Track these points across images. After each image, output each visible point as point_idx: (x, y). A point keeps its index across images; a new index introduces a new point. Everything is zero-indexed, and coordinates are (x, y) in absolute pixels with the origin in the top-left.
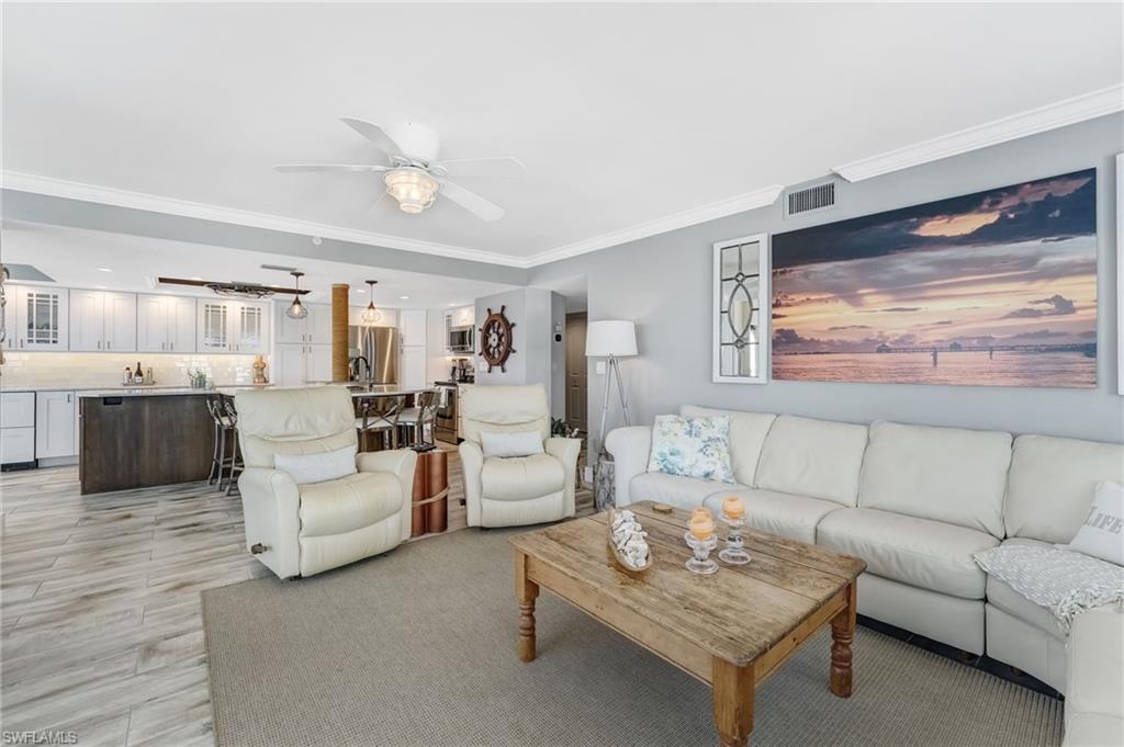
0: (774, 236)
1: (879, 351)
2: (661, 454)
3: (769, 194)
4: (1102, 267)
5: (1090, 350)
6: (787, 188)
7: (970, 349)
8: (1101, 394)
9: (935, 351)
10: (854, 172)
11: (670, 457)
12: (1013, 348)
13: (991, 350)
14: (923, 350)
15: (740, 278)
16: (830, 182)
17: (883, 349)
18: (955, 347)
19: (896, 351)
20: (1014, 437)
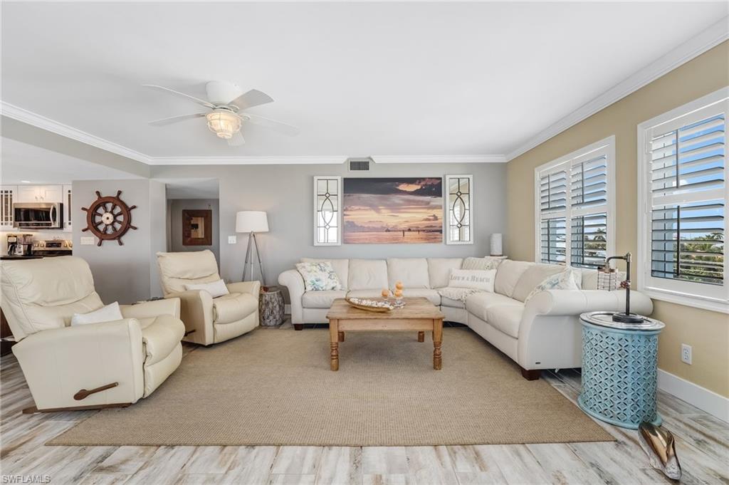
0: (345, 179)
1: (386, 231)
2: (312, 282)
3: (342, 159)
4: (443, 207)
5: (441, 231)
6: (350, 159)
7: (414, 231)
8: (443, 244)
9: (404, 231)
10: (378, 159)
11: (316, 283)
12: (424, 231)
13: (419, 231)
14: (400, 231)
15: (327, 195)
16: (367, 161)
17: (388, 231)
18: (409, 230)
19: (392, 231)
20: (427, 259)
